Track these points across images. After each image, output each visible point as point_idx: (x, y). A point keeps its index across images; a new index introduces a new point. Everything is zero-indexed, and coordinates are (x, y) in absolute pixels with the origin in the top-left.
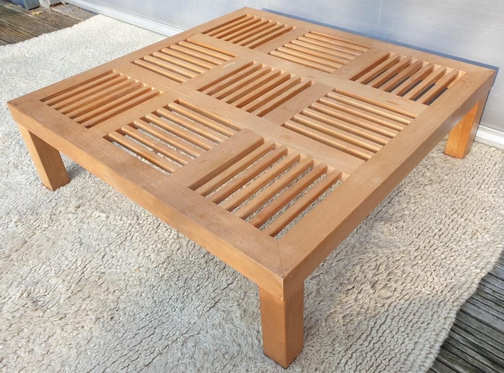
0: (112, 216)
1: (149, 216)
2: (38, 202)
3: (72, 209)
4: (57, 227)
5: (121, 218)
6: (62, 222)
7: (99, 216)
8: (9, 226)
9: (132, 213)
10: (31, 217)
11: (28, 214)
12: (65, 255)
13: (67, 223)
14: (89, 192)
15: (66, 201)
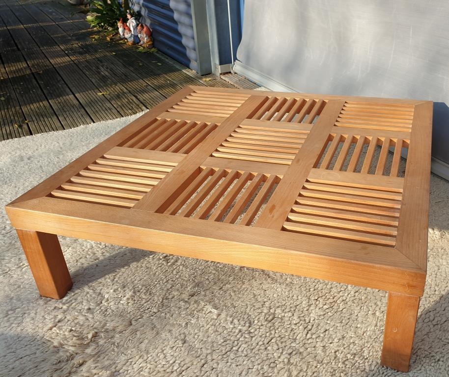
0: (223, 315)
1: (262, 325)
2: (154, 280)
3: (185, 296)
4: (166, 314)
5: (233, 320)
6: (172, 310)
7: (210, 312)
8: (121, 302)
9: (246, 317)
10: (144, 297)
11: (142, 292)
12: (165, 352)
13: (177, 312)
14: (208, 279)
15: (182, 286)
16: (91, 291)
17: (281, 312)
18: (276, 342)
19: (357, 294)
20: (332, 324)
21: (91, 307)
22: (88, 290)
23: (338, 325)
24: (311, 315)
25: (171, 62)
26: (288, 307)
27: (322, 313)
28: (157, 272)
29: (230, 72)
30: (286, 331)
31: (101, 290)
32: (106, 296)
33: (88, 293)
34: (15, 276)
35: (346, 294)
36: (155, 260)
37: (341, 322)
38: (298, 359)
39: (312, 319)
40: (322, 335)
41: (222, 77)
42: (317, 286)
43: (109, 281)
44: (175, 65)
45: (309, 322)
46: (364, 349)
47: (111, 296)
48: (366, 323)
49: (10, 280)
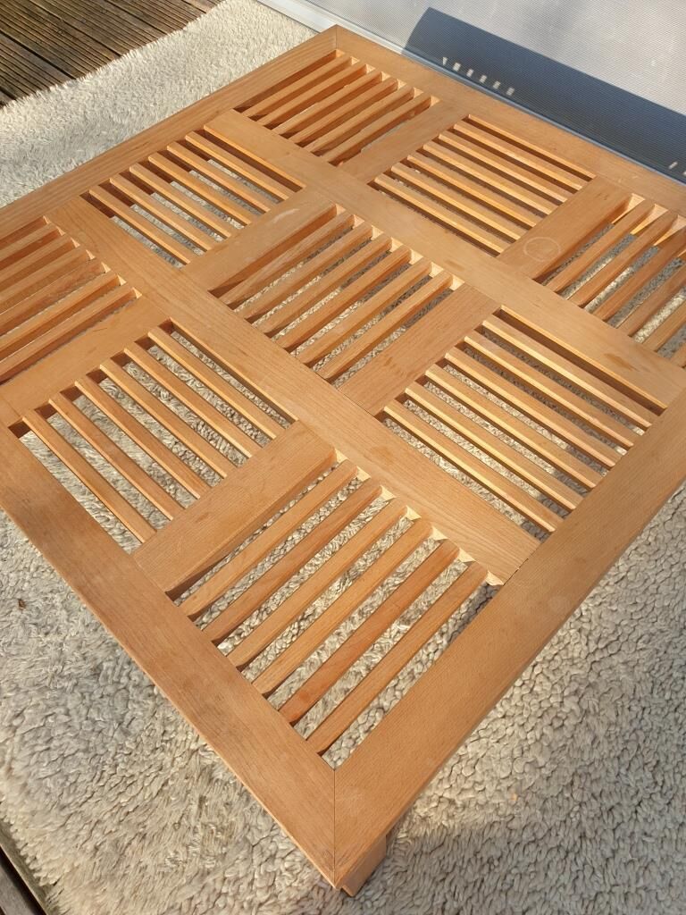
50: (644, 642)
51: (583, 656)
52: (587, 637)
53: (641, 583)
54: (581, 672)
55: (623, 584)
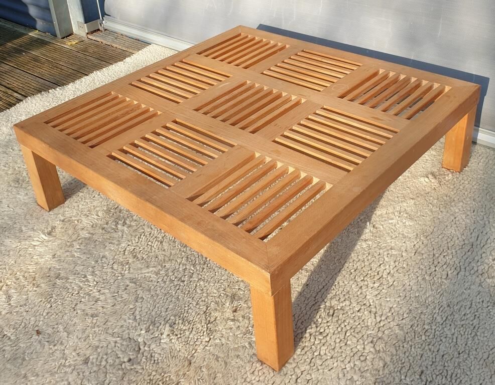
1: (327, 322)
2: (183, 306)
4: (220, 339)
6: (224, 333)
8: (162, 341)
10: (184, 328)
11: (179, 323)
12: (248, 380)
13: (231, 334)
14: (239, 289)
15: (217, 303)
16: (118, 339)
17: (338, 303)
18: (351, 334)
19: (397, 263)
20: (392, 300)
21: (131, 357)
22: (114, 339)
23: (399, 300)
24: (368, 297)
25: (9, 25)
26: (341, 296)
27: (377, 293)
28: (179, 296)
29: (99, 30)
30: (355, 321)
31: (129, 335)
32: (140, 340)
33: (116, 342)
34: (7, 348)
35: (387, 267)
36: (167, 283)
37: (400, 296)
38: (383, 345)
39: (371, 301)
40: (390, 314)
41: (90, 37)
42: (355, 266)
43: (131, 321)
44: (16, 29)
45: (370, 305)
46: (435, 316)
47: (146, 337)
48: (422, 291)
49: (4, 355)
50: (407, 314)
51: (373, 324)
52: (375, 314)
53: (402, 286)
54: (373, 332)
55: (392, 288)
